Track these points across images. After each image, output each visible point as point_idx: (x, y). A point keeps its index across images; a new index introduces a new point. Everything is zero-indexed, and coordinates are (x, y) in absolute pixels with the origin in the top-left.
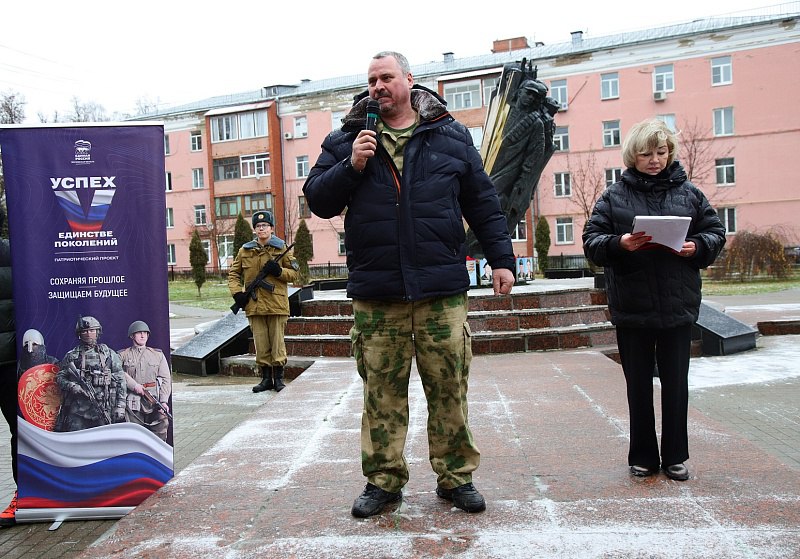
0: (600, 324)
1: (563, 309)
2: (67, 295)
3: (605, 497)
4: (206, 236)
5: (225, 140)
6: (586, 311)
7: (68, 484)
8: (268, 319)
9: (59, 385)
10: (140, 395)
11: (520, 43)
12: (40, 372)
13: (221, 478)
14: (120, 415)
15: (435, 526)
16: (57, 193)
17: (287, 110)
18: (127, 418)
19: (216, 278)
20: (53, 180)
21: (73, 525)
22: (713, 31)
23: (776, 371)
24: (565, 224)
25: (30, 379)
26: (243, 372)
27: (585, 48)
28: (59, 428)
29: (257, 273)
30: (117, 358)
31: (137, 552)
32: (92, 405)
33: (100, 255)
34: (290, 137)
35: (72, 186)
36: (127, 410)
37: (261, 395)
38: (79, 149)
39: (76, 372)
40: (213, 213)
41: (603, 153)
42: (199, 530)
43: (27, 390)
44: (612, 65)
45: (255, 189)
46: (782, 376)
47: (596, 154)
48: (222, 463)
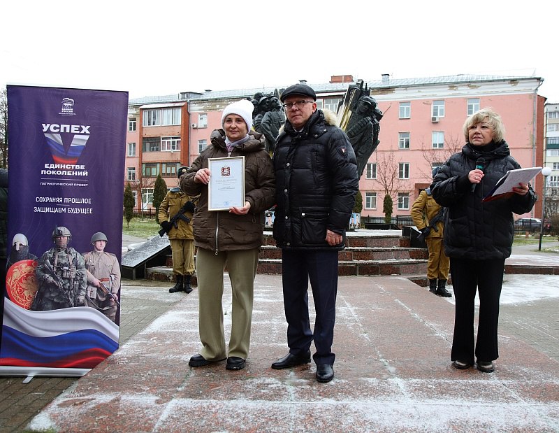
0: (406, 260)
1: (381, 248)
2: (48, 210)
3: (438, 378)
4: (135, 188)
5: (152, 125)
6: (397, 250)
7: (39, 350)
8: (183, 242)
9: (37, 276)
10: (97, 287)
11: (349, 79)
12: (24, 266)
13: (153, 351)
14: (81, 301)
15: (320, 395)
16: (46, 135)
17: (194, 108)
18: (86, 303)
19: (140, 217)
20: (44, 125)
21: (40, 380)
22: (470, 82)
23: (519, 296)
24: (371, 197)
25: (16, 270)
26: (162, 278)
27: (390, 85)
28: (35, 308)
29: (179, 209)
30: (81, 259)
31: (94, 406)
32: (60, 292)
33: (74, 182)
34: (195, 127)
35: (57, 130)
36: (86, 297)
37: (175, 294)
38: (65, 104)
39: (51, 268)
40: (141, 173)
41: (398, 152)
42: (141, 390)
43: (13, 279)
44: (407, 97)
45: (170, 159)
46: (524, 300)
47: (394, 153)
48: (154, 341)
